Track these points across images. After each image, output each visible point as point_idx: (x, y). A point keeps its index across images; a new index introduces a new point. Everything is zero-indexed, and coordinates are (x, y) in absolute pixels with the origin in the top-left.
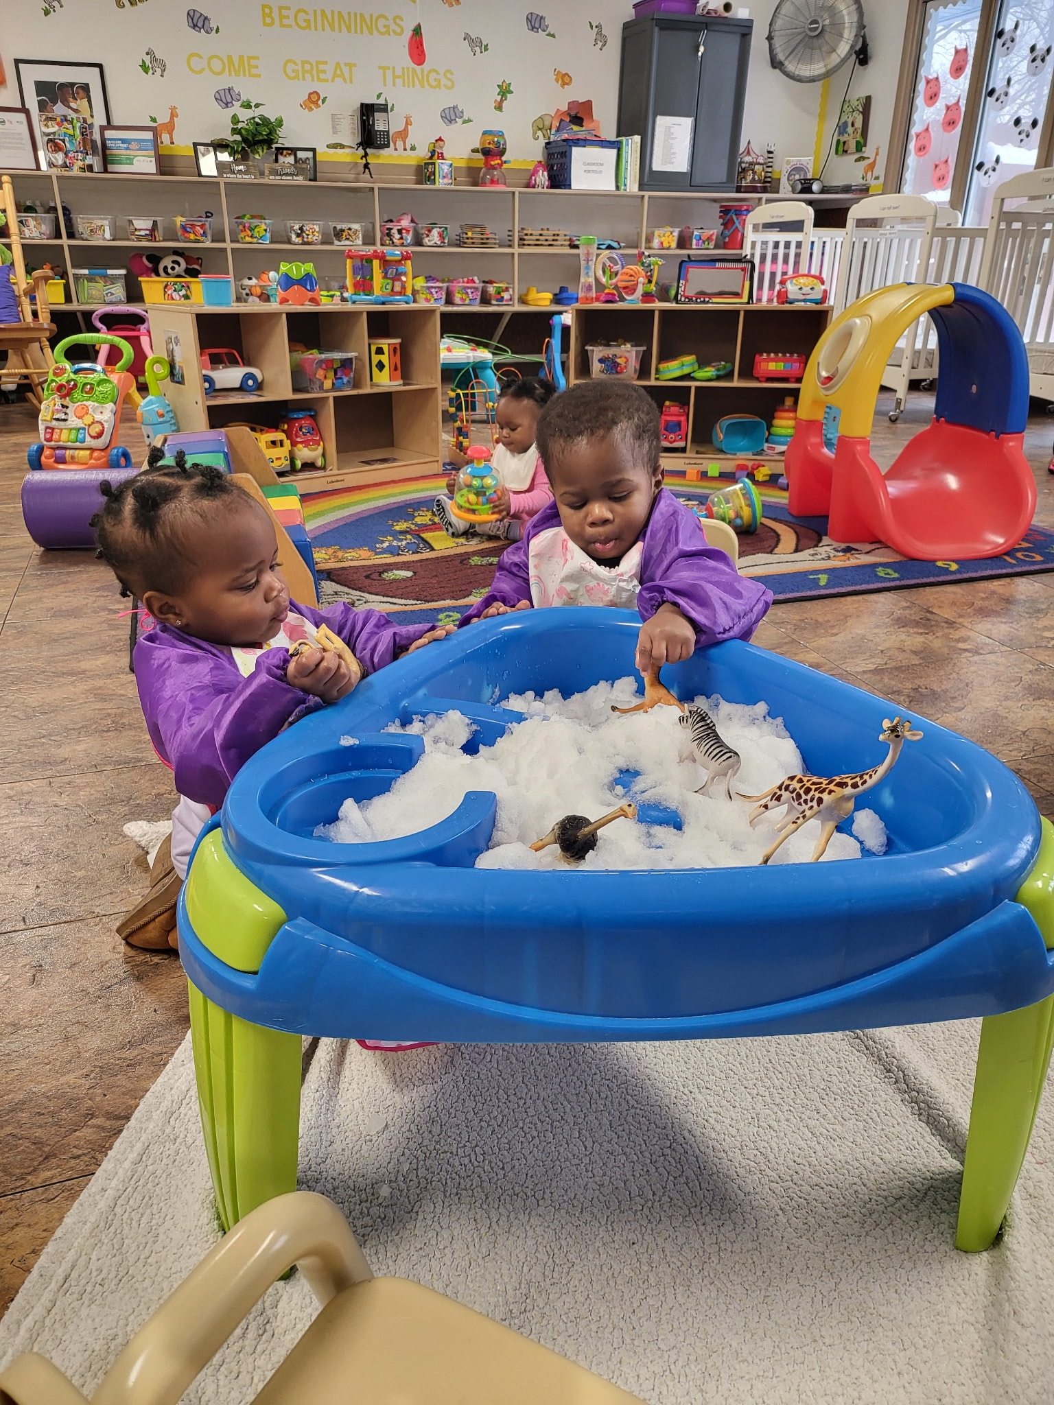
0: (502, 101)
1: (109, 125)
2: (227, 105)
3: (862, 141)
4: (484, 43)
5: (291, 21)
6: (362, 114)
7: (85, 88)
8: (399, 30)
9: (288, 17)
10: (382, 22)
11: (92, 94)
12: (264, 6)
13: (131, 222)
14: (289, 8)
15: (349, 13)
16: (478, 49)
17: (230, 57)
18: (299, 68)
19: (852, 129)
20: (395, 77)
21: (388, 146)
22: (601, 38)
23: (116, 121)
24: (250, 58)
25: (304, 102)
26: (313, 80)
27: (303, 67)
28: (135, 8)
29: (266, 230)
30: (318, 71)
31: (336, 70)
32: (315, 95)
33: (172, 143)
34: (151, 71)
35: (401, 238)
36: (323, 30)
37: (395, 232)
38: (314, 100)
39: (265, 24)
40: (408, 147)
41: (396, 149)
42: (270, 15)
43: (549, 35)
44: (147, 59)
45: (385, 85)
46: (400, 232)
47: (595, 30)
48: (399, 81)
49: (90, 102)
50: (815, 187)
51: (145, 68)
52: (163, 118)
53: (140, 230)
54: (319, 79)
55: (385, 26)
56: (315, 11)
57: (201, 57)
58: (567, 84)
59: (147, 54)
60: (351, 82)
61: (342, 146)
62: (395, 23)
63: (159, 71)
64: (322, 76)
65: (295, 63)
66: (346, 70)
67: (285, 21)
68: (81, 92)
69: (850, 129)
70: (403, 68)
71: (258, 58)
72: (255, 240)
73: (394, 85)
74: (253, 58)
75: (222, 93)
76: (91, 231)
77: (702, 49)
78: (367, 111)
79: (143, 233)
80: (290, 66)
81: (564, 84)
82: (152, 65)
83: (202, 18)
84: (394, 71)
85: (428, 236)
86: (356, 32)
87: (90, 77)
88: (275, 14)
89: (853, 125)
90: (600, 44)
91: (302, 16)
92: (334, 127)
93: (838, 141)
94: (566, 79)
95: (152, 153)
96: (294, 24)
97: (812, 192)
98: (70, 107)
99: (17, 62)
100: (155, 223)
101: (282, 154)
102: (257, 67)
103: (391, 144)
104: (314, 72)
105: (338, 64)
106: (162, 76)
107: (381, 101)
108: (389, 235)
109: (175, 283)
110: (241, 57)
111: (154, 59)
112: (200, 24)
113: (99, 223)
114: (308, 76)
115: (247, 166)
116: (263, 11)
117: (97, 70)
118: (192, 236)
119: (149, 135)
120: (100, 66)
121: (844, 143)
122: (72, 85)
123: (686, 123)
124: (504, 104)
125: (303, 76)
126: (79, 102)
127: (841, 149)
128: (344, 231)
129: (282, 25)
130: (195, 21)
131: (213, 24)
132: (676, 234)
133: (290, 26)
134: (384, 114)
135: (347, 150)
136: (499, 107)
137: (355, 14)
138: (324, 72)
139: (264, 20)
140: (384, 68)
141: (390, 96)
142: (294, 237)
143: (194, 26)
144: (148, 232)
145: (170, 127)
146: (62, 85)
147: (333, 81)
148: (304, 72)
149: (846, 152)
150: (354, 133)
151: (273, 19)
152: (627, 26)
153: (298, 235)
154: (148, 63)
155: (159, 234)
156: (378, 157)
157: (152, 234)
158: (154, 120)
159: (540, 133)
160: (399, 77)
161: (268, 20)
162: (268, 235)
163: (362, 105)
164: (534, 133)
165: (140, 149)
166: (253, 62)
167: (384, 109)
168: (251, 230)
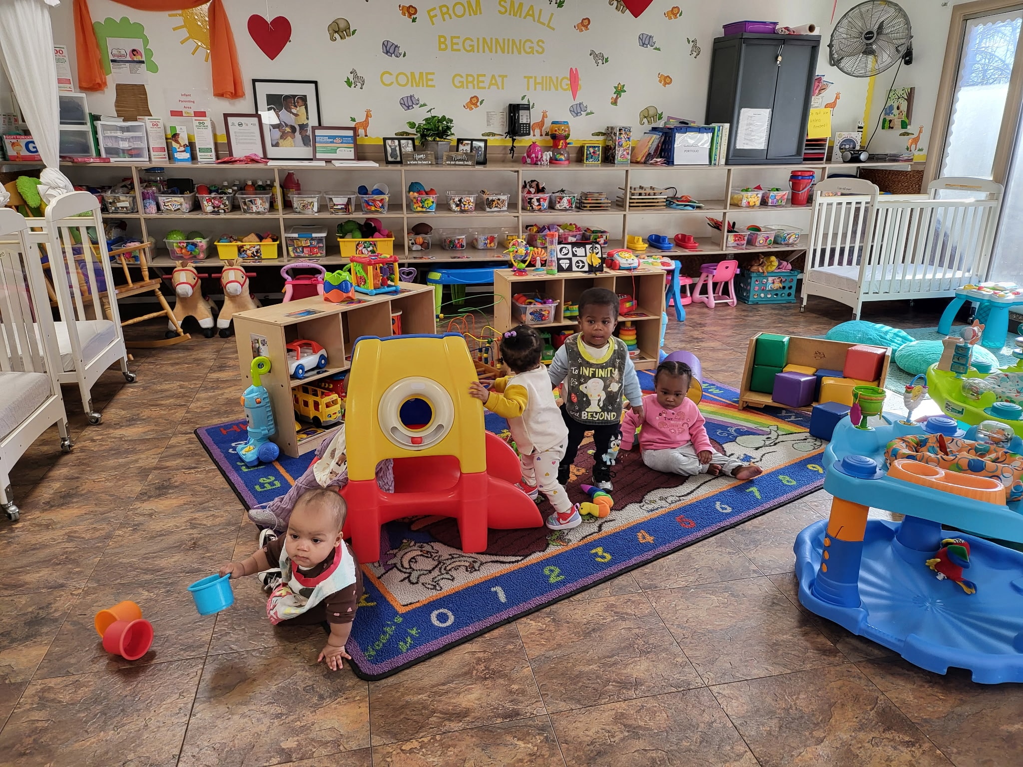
0: (617, 98)
1: (320, 126)
2: (408, 107)
3: (907, 121)
4: (605, 57)
5: (460, 46)
6: (510, 112)
7: (304, 99)
8: (540, 50)
9: (458, 44)
10: (528, 44)
11: (308, 103)
12: (440, 37)
13: (331, 199)
14: (459, 37)
15: (504, 39)
16: (600, 61)
17: (412, 74)
18: (464, 80)
19: (898, 112)
20: (536, 83)
21: (529, 134)
22: (696, 50)
23: (325, 123)
24: (427, 74)
25: (467, 104)
26: (474, 88)
27: (467, 78)
28: (343, 41)
29: (433, 202)
30: (479, 82)
31: (491, 80)
32: (475, 99)
33: (366, 136)
34: (353, 85)
35: (539, 205)
36: (484, 52)
37: (534, 200)
38: (474, 102)
39: (440, 49)
40: (544, 134)
41: (534, 135)
42: (444, 43)
43: (656, 49)
44: (351, 77)
45: (528, 89)
46: (538, 200)
47: (692, 44)
48: (539, 87)
49: (306, 108)
50: (863, 157)
51: (349, 83)
52: (360, 118)
53: (337, 205)
54: (479, 88)
55: (530, 48)
56: (478, 39)
57: (391, 74)
58: (668, 84)
59: (351, 73)
60: (503, 89)
61: (494, 135)
62: (538, 45)
63: (359, 85)
64: (481, 85)
65: (462, 77)
66: (499, 80)
67: (455, 47)
68: (300, 101)
69: (895, 111)
70: (543, 77)
71: (433, 74)
72: (424, 210)
73: (535, 89)
74: (430, 74)
75: (405, 100)
76: (304, 206)
77: (780, 58)
78: (514, 110)
79: (339, 207)
80: (458, 79)
81: (665, 84)
82: (354, 81)
83: (394, 46)
84: (535, 80)
85: (559, 202)
86: (508, 53)
87: (308, 91)
88: (448, 42)
89: (898, 108)
90: (695, 54)
91: (468, 42)
92: (488, 121)
93: (885, 120)
94: (668, 80)
95: (352, 145)
96: (462, 48)
97: (861, 162)
98: (291, 112)
99: (254, 81)
100: (349, 199)
101: (462, 143)
102: (432, 80)
103: (532, 132)
104: (475, 82)
105: (493, 76)
106: (361, 88)
107: (525, 102)
108: (530, 203)
109: (365, 242)
110: (421, 73)
111: (356, 77)
112: (391, 51)
113: (310, 200)
114: (470, 85)
115: (427, 155)
116: (439, 40)
117: (313, 85)
118: (373, 208)
119: (350, 133)
120: (316, 83)
121: (890, 121)
122: (294, 96)
123: (766, 113)
124: (619, 100)
125: (467, 85)
126: (298, 108)
127: (887, 124)
128: (494, 201)
129: (453, 50)
130: (388, 48)
131: (401, 51)
132: (760, 196)
133: (459, 50)
134: (527, 112)
135: (497, 137)
136: (615, 102)
137: (509, 40)
138: (483, 82)
139: (440, 46)
140: (529, 78)
141: (532, 98)
142: (454, 207)
143: (387, 52)
144: (343, 206)
145: (365, 125)
146: (287, 97)
147: (489, 88)
148: (468, 82)
149: (892, 128)
150: (503, 125)
151: (446, 46)
152: (717, 41)
153: (457, 205)
154: (351, 79)
155: (352, 208)
156: (520, 141)
157: (346, 208)
158: (353, 120)
159: (645, 120)
160: (539, 83)
161: (443, 46)
162: (434, 205)
163: (510, 105)
164: (641, 120)
165: (342, 143)
166: (430, 77)
167: (527, 107)
168: (422, 202)
